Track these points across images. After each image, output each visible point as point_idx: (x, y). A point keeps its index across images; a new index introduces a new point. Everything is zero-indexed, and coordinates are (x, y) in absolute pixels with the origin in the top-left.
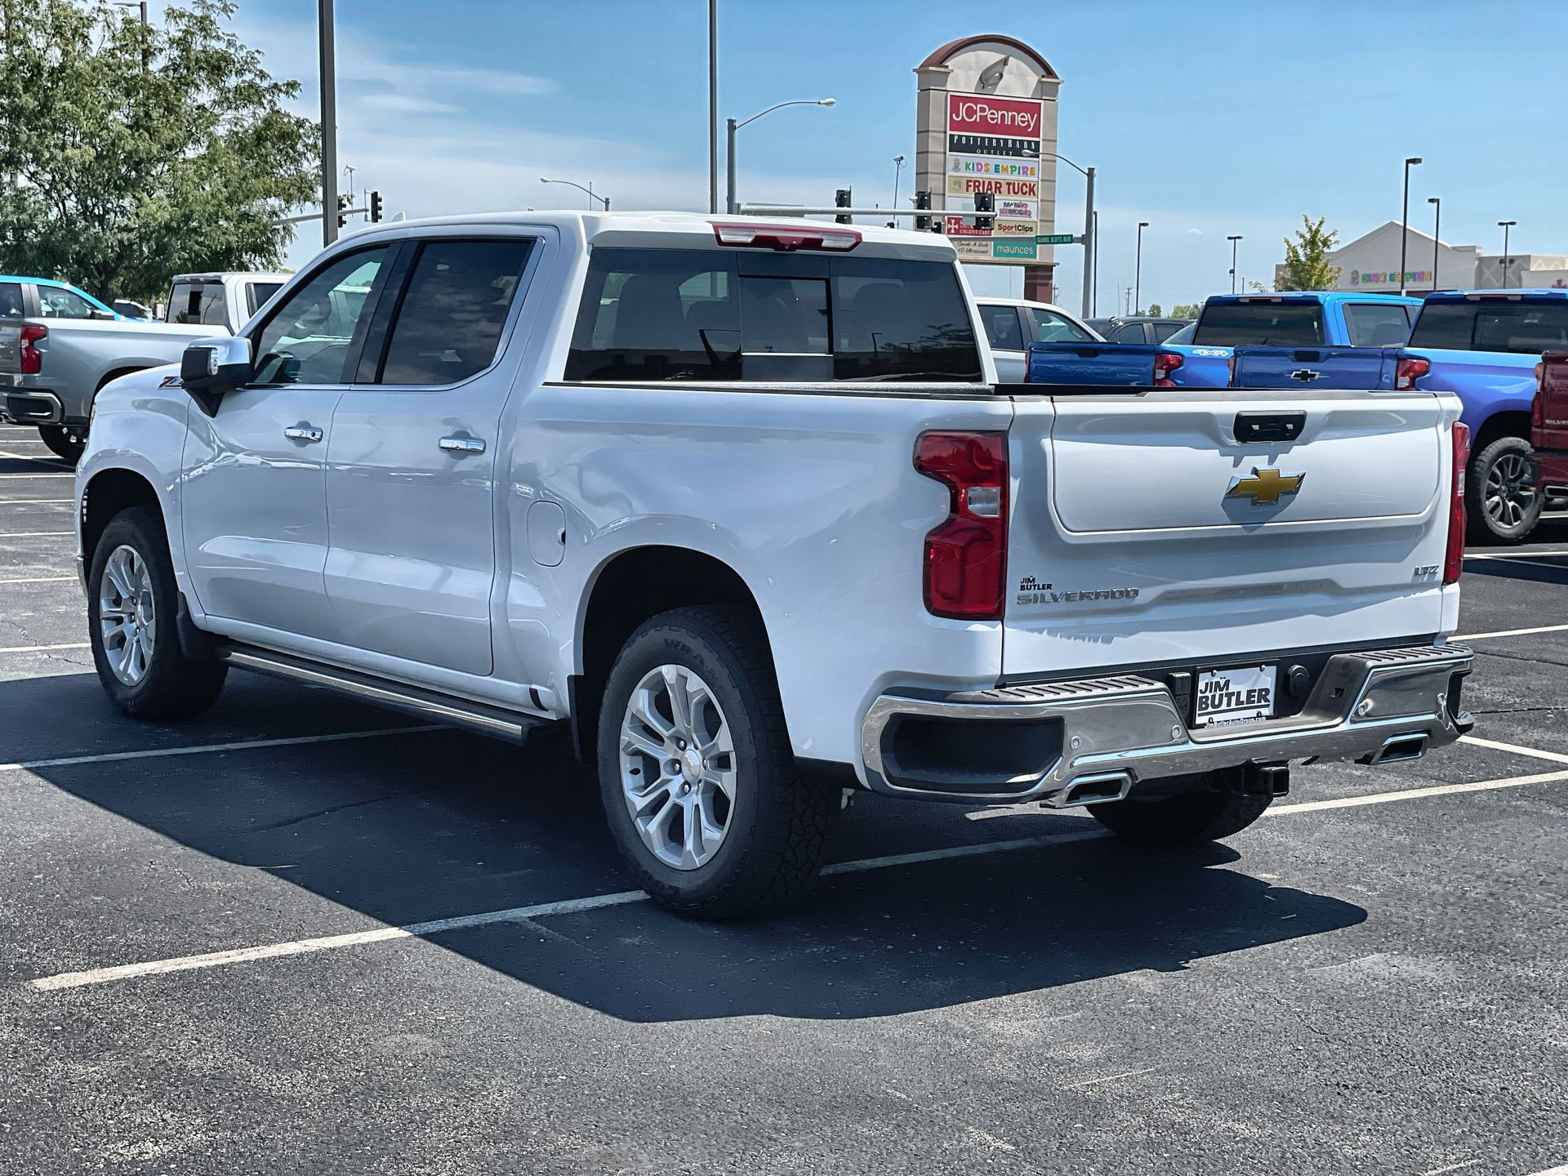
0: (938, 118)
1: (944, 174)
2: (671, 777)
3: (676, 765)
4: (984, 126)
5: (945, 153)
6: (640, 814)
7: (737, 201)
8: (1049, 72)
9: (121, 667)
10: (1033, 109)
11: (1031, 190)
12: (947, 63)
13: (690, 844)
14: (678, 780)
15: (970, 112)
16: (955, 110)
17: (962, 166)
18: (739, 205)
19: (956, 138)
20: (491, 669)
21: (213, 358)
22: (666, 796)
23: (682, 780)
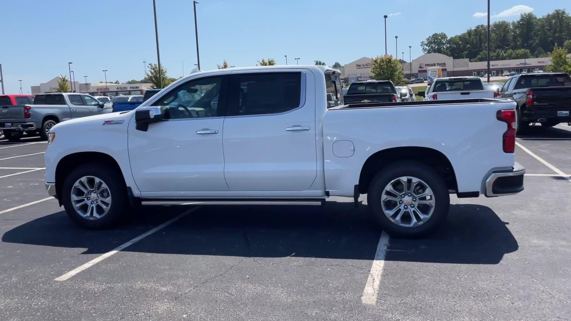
2: (401, 205)
3: (401, 202)
6: (391, 217)
9: (88, 215)
13: (415, 220)
20: (309, 188)
21: (151, 113)
22: (400, 210)
23: (404, 205)
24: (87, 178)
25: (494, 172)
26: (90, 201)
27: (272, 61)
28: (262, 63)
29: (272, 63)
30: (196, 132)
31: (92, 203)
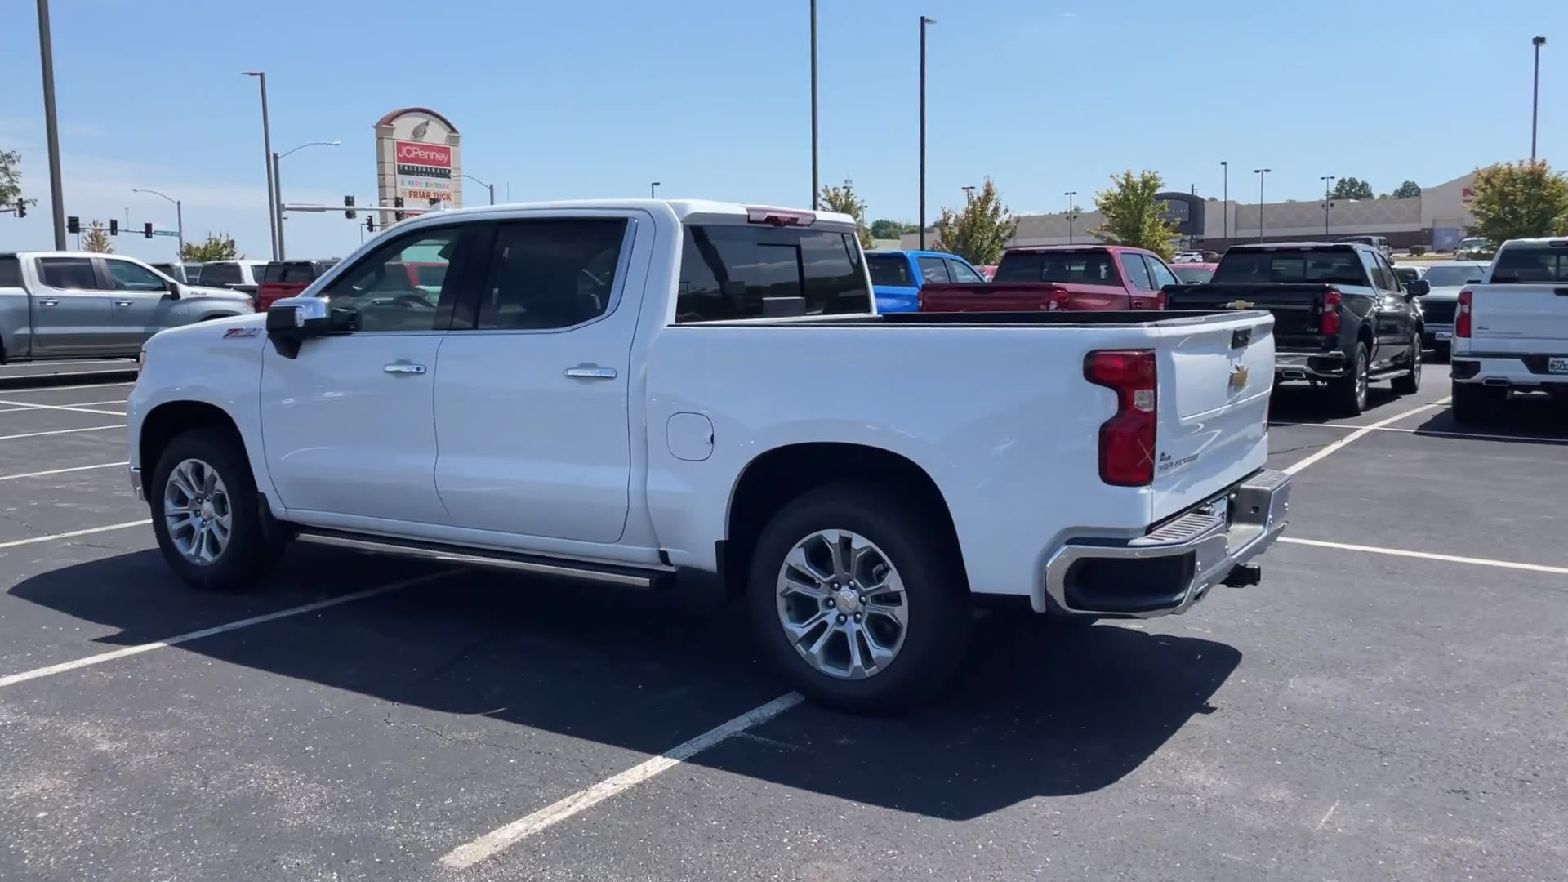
0: (390, 155)
1: (396, 187)
2: (828, 611)
3: (830, 603)
4: (417, 159)
5: (395, 175)
6: (800, 641)
7: (282, 202)
8: (453, 130)
9: (192, 551)
10: (446, 151)
11: (448, 197)
12: (392, 123)
13: (857, 660)
14: (835, 612)
15: (409, 152)
16: (399, 150)
17: (406, 183)
18: (284, 205)
19: (401, 167)
20: (619, 536)
21: (298, 312)
22: (824, 625)
23: (837, 613)
24: (193, 463)
25: (1068, 543)
26: (200, 519)
27: (1153, 178)
28: (1124, 183)
29: (1152, 182)
30: (385, 366)
31: (202, 526)
